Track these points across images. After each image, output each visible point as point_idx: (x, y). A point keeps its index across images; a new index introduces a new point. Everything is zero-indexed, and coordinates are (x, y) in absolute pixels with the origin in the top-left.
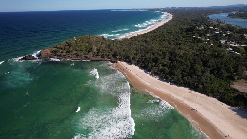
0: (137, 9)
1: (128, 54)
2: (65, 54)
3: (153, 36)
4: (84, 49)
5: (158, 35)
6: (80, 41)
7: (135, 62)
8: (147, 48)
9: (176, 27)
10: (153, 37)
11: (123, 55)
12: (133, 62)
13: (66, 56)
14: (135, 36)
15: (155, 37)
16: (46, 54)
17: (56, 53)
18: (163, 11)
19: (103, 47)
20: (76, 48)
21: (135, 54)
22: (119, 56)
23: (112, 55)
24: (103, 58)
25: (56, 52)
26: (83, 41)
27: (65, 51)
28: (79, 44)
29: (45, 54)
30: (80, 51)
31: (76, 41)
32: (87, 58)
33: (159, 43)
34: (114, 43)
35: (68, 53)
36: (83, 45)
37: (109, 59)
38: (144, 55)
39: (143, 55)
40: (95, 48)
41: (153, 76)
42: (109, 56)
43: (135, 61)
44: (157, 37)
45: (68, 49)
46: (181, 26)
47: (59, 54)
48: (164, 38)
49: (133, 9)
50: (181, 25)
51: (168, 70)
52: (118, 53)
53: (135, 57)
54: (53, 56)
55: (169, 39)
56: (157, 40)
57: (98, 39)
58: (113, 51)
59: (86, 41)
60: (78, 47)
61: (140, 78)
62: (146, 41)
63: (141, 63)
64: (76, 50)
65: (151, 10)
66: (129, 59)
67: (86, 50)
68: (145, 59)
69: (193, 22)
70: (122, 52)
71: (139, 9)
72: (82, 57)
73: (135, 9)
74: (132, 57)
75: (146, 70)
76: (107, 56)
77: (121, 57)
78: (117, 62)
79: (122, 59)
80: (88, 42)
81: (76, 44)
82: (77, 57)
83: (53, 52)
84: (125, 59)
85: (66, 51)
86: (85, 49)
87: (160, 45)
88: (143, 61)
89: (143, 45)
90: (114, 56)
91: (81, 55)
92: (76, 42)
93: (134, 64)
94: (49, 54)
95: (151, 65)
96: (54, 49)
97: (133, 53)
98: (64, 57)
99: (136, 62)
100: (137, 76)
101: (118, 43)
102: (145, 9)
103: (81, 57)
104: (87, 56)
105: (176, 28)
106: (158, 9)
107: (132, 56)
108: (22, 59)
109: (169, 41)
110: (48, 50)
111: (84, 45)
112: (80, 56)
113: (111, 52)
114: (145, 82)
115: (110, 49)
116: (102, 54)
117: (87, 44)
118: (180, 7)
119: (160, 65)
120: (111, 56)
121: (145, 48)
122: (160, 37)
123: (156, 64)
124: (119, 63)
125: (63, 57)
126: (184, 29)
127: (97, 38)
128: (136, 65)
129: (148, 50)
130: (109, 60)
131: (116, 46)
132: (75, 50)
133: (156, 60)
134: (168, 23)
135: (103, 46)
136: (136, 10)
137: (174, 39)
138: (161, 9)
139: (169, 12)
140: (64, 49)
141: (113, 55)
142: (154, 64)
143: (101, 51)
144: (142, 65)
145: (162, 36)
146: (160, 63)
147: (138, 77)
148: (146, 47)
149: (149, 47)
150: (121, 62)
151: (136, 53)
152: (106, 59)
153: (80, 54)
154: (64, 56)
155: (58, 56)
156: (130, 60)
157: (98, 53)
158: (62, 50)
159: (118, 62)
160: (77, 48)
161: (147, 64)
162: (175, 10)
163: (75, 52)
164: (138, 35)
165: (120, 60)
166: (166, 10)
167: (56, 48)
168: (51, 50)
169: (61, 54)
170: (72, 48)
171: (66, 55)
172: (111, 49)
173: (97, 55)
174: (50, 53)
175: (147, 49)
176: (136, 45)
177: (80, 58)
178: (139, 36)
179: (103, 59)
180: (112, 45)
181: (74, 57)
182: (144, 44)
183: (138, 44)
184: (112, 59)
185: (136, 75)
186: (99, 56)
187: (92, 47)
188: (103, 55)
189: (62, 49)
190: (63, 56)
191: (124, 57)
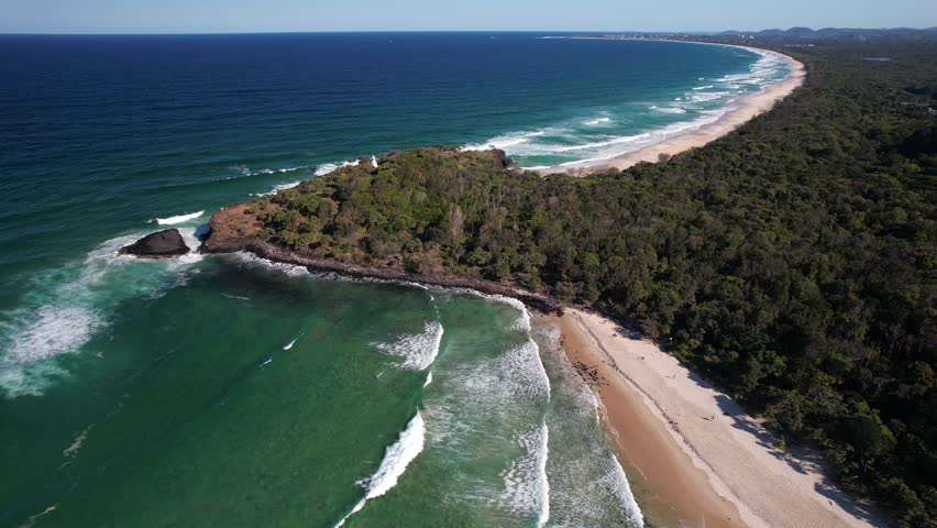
0: (646, 35)
1: (624, 273)
2: (315, 237)
3: (741, 167)
4: (403, 221)
5: (765, 163)
6: (394, 179)
7: (659, 329)
8: (728, 244)
9: (842, 123)
10: (743, 176)
11: (592, 276)
12: (650, 324)
13: (319, 251)
14: (649, 164)
15: (752, 173)
16: (235, 234)
17: (277, 231)
18: (754, 46)
19: (498, 217)
20: (366, 215)
21: (658, 278)
22: (575, 280)
23: (535, 269)
24: (493, 277)
25: (277, 225)
26: (405, 177)
27: (317, 225)
28: (386, 195)
29: (227, 232)
30: (386, 229)
31: (375, 172)
32: (412, 269)
33: (782, 214)
34: (553, 200)
35: (332, 234)
36: (404, 198)
37: (524, 287)
38: (714, 287)
39: (708, 290)
40: (458, 217)
41: (777, 455)
42: (521, 268)
43: (663, 319)
44: (764, 172)
45: (333, 213)
46: (866, 117)
47: (289, 235)
48: (802, 189)
49: (627, 34)
50: (864, 112)
51: (885, 430)
52: (570, 263)
53: (664, 294)
54: (262, 244)
55: (831, 197)
56: (765, 195)
57: (481, 166)
58: (545, 242)
59: (422, 178)
60: (380, 211)
61: (697, 462)
62: (708, 198)
63: (696, 343)
64: (366, 224)
65: (705, 38)
66: (628, 306)
67: (414, 225)
68: (721, 319)
69: (919, 97)
70: (592, 259)
71: (654, 35)
72: (390, 264)
73: (639, 35)
74: (647, 294)
75: (730, 392)
76: (513, 270)
77: (585, 288)
78: (560, 314)
79: (590, 300)
80: (428, 185)
81: (373, 193)
82: (366, 259)
83: (267, 225)
84: (603, 297)
85: (321, 227)
86: (410, 219)
87: (789, 223)
88: (710, 331)
89: (698, 222)
90: (550, 274)
91: (386, 252)
92: (373, 182)
93: (656, 341)
94: (246, 234)
95: (763, 370)
96: (272, 208)
97: (651, 268)
98: (310, 256)
99: (667, 330)
100: (678, 439)
101: (572, 197)
102: (680, 36)
103: (384, 263)
104: (415, 257)
105: (842, 127)
106: (732, 38)
107: (645, 288)
108: (129, 250)
109: (834, 202)
110: (246, 212)
111: (409, 202)
112: (383, 258)
113: (533, 247)
114: (731, 498)
115: (529, 233)
116: (489, 254)
117: (422, 196)
118: (831, 30)
119: (821, 376)
120: (532, 272)
121: (713, 245)
122: (775, 178)
123: (791, 367)
124: (573, 320)
125: (303, 256)
126: (889, 137)
127: (474, 162)
128: (665, 349)
129: (732, 256)
130: (521, 292)
131: (561, 216)
132: (363, 225)
133: (789, 339)
134: (792, 103)
135: (499, 213)
136: (642, 38)
137: (860, 191)
138: (748, 34)
139: (784, 51)
140: (316, 214)
141: (541, 268)
142: (780, 361)
143: (484, 237)
144: (700, 351)
145: (788, 169)
146: (819, 361)
147: (686, 449)
148: (719, 239)
149: (737, 236)
150: (584, 315)
151: (665, 266)
152: (507, 283)
153: (383, 247)
154: (312, 246)
155: (284, 244)
156: (632, 309)
157: (470, 247)
158: (304, 220)
159: (568, 311)
160: (375, 217)
161: (735, 355)
162: (807, 42)
163: (360, 233)
164: (662, 157)
165: (577, 301)
166: (769, 41)
167: (281, 203)
168: (258, 212)
169: (297, 236)
170: (349, 211)
171: (318, 244)
172: (536, 232)
173: (462, 261)
174: (251, 228)
175: (723, 253)
176: (661, 215)
177: (379, 267)
178: (669, 164)
179: (493, 285)
180: (539, 210)
181: (355, 261)
182: (707, 216)
183: (672, 211)
184: (534, 292)
185: (668, 427)
186: (471, 265)
187: (444, 211)
188: (494, 261)
189: (304, 212)
190: (305, 249)
191: (599, 289)
